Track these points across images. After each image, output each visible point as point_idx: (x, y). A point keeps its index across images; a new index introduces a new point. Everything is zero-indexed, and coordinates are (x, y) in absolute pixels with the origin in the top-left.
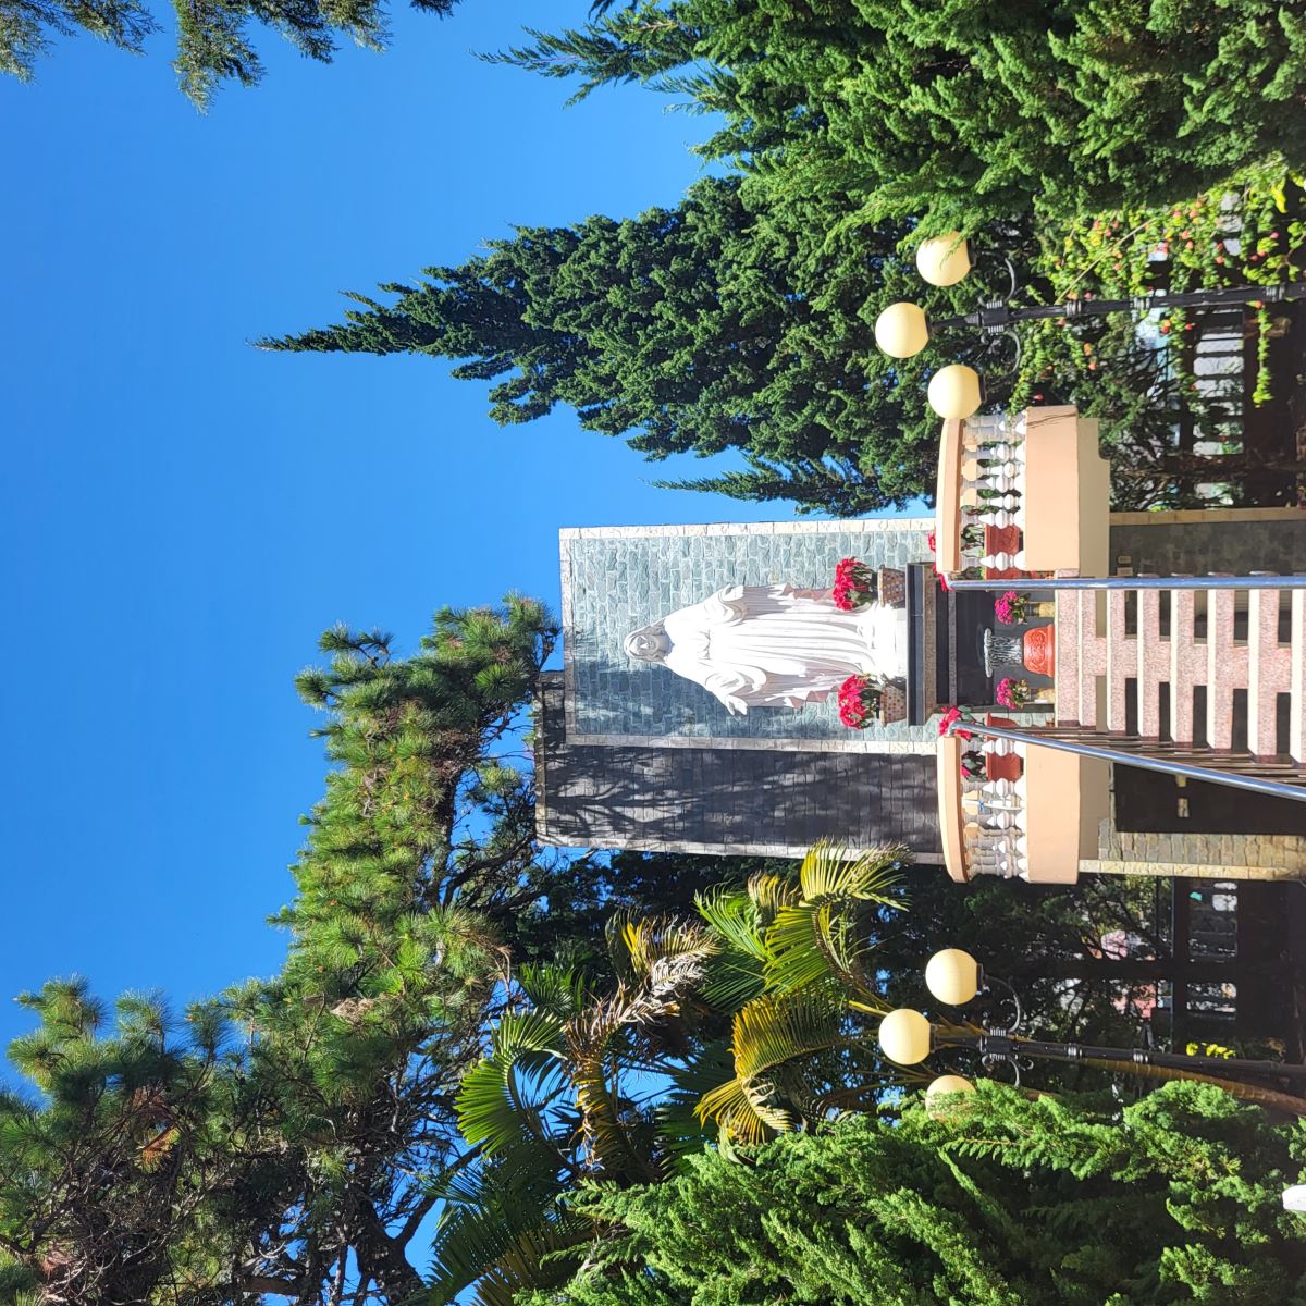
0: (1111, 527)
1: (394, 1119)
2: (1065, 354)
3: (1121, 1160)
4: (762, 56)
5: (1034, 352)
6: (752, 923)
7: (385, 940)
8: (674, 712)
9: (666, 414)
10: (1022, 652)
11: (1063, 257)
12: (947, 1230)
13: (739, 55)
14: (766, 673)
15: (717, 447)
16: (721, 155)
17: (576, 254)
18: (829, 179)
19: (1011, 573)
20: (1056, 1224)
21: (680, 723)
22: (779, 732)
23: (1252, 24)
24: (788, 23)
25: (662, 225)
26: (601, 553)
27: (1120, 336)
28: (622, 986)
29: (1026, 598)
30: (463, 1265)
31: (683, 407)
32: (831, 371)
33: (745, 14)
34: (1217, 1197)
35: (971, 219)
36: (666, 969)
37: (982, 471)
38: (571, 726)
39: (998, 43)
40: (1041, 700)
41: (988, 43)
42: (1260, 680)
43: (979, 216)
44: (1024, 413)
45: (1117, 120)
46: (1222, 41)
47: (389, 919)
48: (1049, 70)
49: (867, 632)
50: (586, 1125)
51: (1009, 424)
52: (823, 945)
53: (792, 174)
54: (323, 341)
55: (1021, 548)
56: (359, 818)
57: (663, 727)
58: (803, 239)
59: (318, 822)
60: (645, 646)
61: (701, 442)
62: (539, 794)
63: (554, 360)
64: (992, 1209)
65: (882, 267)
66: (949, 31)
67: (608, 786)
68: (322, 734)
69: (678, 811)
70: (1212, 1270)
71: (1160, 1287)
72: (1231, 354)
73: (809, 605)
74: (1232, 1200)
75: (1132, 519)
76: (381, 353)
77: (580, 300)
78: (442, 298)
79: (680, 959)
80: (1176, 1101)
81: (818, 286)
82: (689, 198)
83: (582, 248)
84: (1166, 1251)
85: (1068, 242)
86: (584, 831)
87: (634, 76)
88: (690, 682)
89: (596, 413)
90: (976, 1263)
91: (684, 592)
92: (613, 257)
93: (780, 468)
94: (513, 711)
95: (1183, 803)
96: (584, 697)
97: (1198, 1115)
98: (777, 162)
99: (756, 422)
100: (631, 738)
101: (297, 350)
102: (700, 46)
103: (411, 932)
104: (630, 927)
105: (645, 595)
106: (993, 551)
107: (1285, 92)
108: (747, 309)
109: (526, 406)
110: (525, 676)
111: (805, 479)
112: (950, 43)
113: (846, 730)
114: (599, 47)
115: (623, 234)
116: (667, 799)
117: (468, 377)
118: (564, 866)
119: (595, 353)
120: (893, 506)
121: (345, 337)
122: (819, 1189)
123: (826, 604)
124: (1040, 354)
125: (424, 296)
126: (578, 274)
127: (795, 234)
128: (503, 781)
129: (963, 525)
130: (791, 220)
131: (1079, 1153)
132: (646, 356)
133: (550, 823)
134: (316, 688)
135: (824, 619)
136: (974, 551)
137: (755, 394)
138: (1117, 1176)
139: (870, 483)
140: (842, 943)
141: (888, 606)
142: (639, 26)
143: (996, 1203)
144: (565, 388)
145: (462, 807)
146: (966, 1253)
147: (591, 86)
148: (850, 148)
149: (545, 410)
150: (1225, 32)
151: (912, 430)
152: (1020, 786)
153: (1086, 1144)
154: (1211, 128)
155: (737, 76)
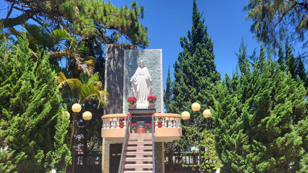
0: (161, 142)
1: (56, 17)
2: (190, 134)
3: (57, 143)
4: (241, 84)
5: (191, 129)
6: (93, 82)
7: (89, 16)
8: (130, 69)
9: (181, 68)
10: (141, 128)
11: (206, 134)
12: (45, 115)
13: (242, 80)
14: (137, 85)
15: (175, 76)
16: (225, 77)
17: (209, 52)
18: (221, 95)
19: (155, 126)
20: (46, 133)
21: (128, 70)
22: (127, 87)
23: (244, 161)
24: (246, 88)
25: (213, 67)
26: (158, 56)
27: (193, 143)
28: (83, 59)
29: (150, 128)
30: (31, 30)
31: (182, 70)
32: (188, 96)
33: (248, 81)
34: (52, 159)
35: (214, 118)
36: (85, 67)
37: (171, 121)
38: (127, 50)
39: (242, 122)
40: (133, 131)
41: (242, 120)
42: (137, 166)
43: (214, 119)
44: (181, 128)
45: (229, 141)
46: (241, 156)
47: (93, 17)
48: (237, 130)
49: (144, 102)
50: (57, 52)
51: (179, 125)
52: (91, 94)
53: (222, 89)
54: (195, 7)
55: (159, 127)
56: (111, 12)
57: (127, 67)
58: (210, 91)
59: (109, 4)
60: (142, 64)
61: (176, 74)
62: (115, 45)
63: (191, 48)
64: (49, 122)
65: (205, 104)
66: (244, 114)
67: (117, 57)
68: (126, 6)
69: (112, 69)
70: (40, 158)
71: (36, 150)
72: (189, 162)
73: (149, 92)
74: (52, 162)
75: (163, 145)
76: (193, 18)
77: (201, 53)
78: (202, 29)
79: (87, 69)
80: (67, 153)
81: (202, 93)
82: (218, 72)
83: (210, 53)
84: (43, 151)
85: (209, 135)
86: (109, 53)
87: (239, 63)
88: (135, 71)
89: (182, 55)
90: (40, 119)
91: (151, 71)
92: (208, 59)
93: (172, 87)
94: (130, 40)
95: (115, 155)
96: (133, 53)
97: (65, 156)
98: (224, 86)
99: (180, 83)
100: (125, 61)
101: (193, 2)
102: (243, 74)
103: (91, 21)
104: (93, 61)
105: (150, 64)
106: (158, 123)
107: (233, 166)
108: (199, 81)
109: (183, 43)
110: (136, 43)
111: (170, 91)
112: (242, 114)
113: (127, 98)
114: (244, 57)
115: (212, 60)
116: (114, 67)
117: (188, 33)
118: (102, 49)
119: (192, 55)
120: (165, 106)
121: (195, 11)
122: (50, 93)
123: (149, 95)
124: (191, 130)
125: (202, 25)
126: (205, 53)
127: (211, 90)
128: (117, 38)
129: (163, 118)
130: (213, 89)
131: (58, 137)
132: (191, 64)
133: (110, 46)
134: (134, 5)
135: (146, 95)
136: (158, 120)
137: (184, 83)
138: (55, 143)
139: (169, 102)
140: (91, 98)
141: (149, 105)
142: (247, 64)
143: (50, 123)
144: (186, 50)
145: (113, 31)
146: (41, 118)
147: (237, 56)
148: (226, 98)
149: (182, 47)
150: (242, 157)
151: (178, 109)
152: (118, 127)
153: (60, 138)
154: (227, 155)
155: (238, 80)
